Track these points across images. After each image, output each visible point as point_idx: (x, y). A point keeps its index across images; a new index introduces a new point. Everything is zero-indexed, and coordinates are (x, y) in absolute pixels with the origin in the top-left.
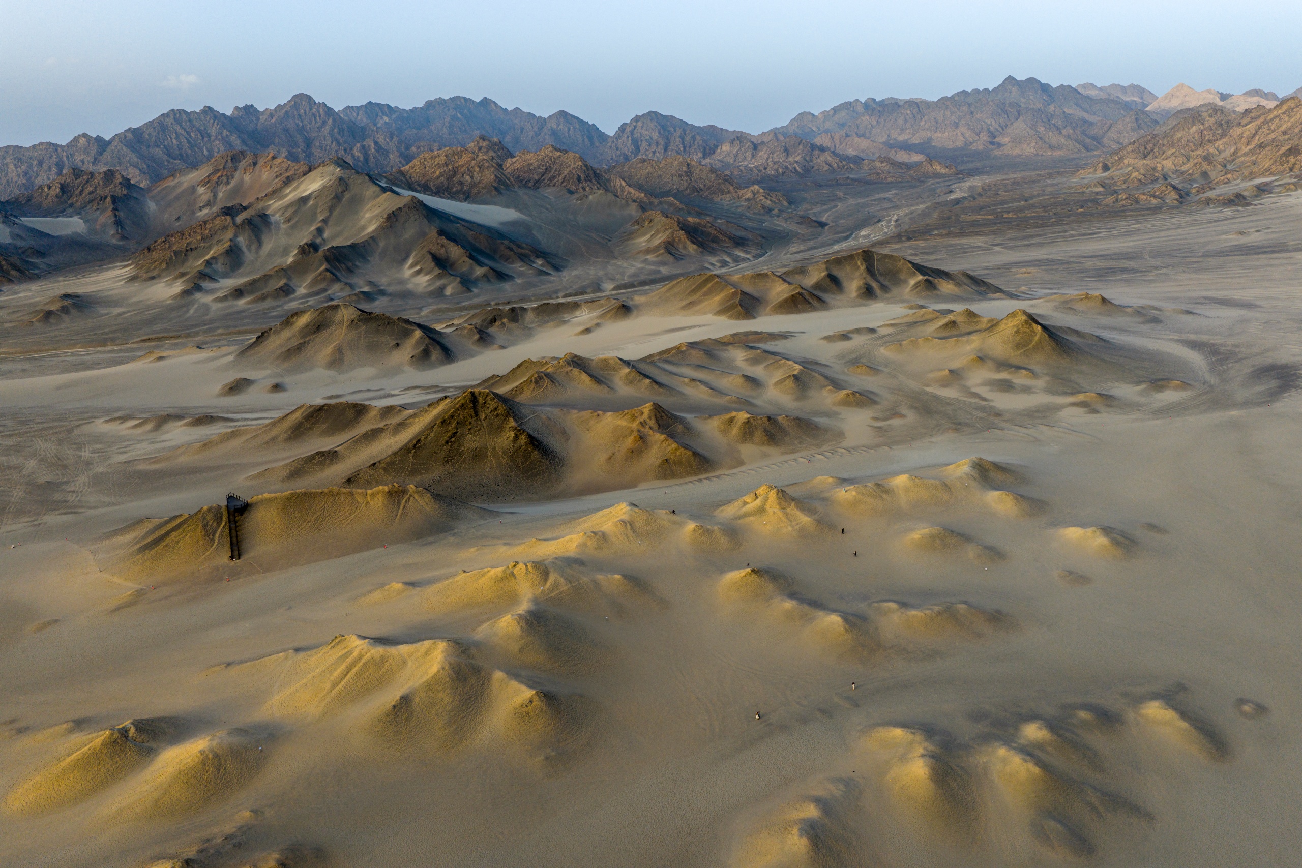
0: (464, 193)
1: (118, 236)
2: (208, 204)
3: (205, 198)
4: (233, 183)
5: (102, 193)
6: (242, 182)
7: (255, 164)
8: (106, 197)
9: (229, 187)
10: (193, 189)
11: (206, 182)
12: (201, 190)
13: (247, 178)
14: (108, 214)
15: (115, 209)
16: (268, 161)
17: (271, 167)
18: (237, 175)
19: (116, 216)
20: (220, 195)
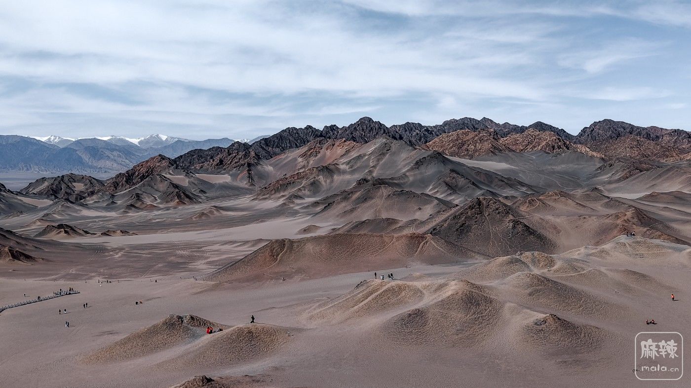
0: (469, 156)
1: (249, 184)
2: (304, 167)
3: (302, 164)
4: (319, 155)
5: (243, 162)
6: (325, 155)
7: (333, 145)
8: (245, 164)
9: (317, 157)
10: (295, 159)
11: (303, 155)
12: (300, 160)
13: (328, 153)
14: (245, 173)
15: (249, 170)
16: (342, 143)
17: (343, 146)
18: (322, 151)
19: (249, 174)
20: (311, 162)
